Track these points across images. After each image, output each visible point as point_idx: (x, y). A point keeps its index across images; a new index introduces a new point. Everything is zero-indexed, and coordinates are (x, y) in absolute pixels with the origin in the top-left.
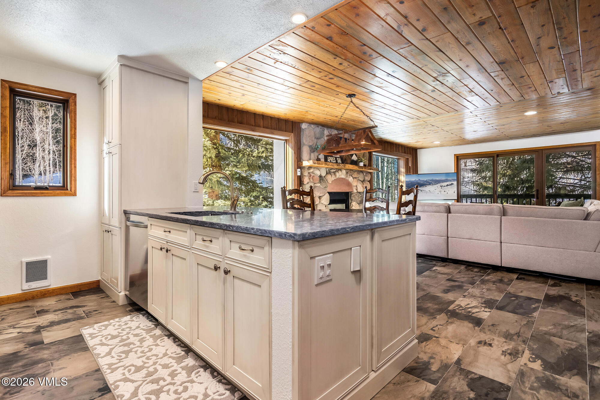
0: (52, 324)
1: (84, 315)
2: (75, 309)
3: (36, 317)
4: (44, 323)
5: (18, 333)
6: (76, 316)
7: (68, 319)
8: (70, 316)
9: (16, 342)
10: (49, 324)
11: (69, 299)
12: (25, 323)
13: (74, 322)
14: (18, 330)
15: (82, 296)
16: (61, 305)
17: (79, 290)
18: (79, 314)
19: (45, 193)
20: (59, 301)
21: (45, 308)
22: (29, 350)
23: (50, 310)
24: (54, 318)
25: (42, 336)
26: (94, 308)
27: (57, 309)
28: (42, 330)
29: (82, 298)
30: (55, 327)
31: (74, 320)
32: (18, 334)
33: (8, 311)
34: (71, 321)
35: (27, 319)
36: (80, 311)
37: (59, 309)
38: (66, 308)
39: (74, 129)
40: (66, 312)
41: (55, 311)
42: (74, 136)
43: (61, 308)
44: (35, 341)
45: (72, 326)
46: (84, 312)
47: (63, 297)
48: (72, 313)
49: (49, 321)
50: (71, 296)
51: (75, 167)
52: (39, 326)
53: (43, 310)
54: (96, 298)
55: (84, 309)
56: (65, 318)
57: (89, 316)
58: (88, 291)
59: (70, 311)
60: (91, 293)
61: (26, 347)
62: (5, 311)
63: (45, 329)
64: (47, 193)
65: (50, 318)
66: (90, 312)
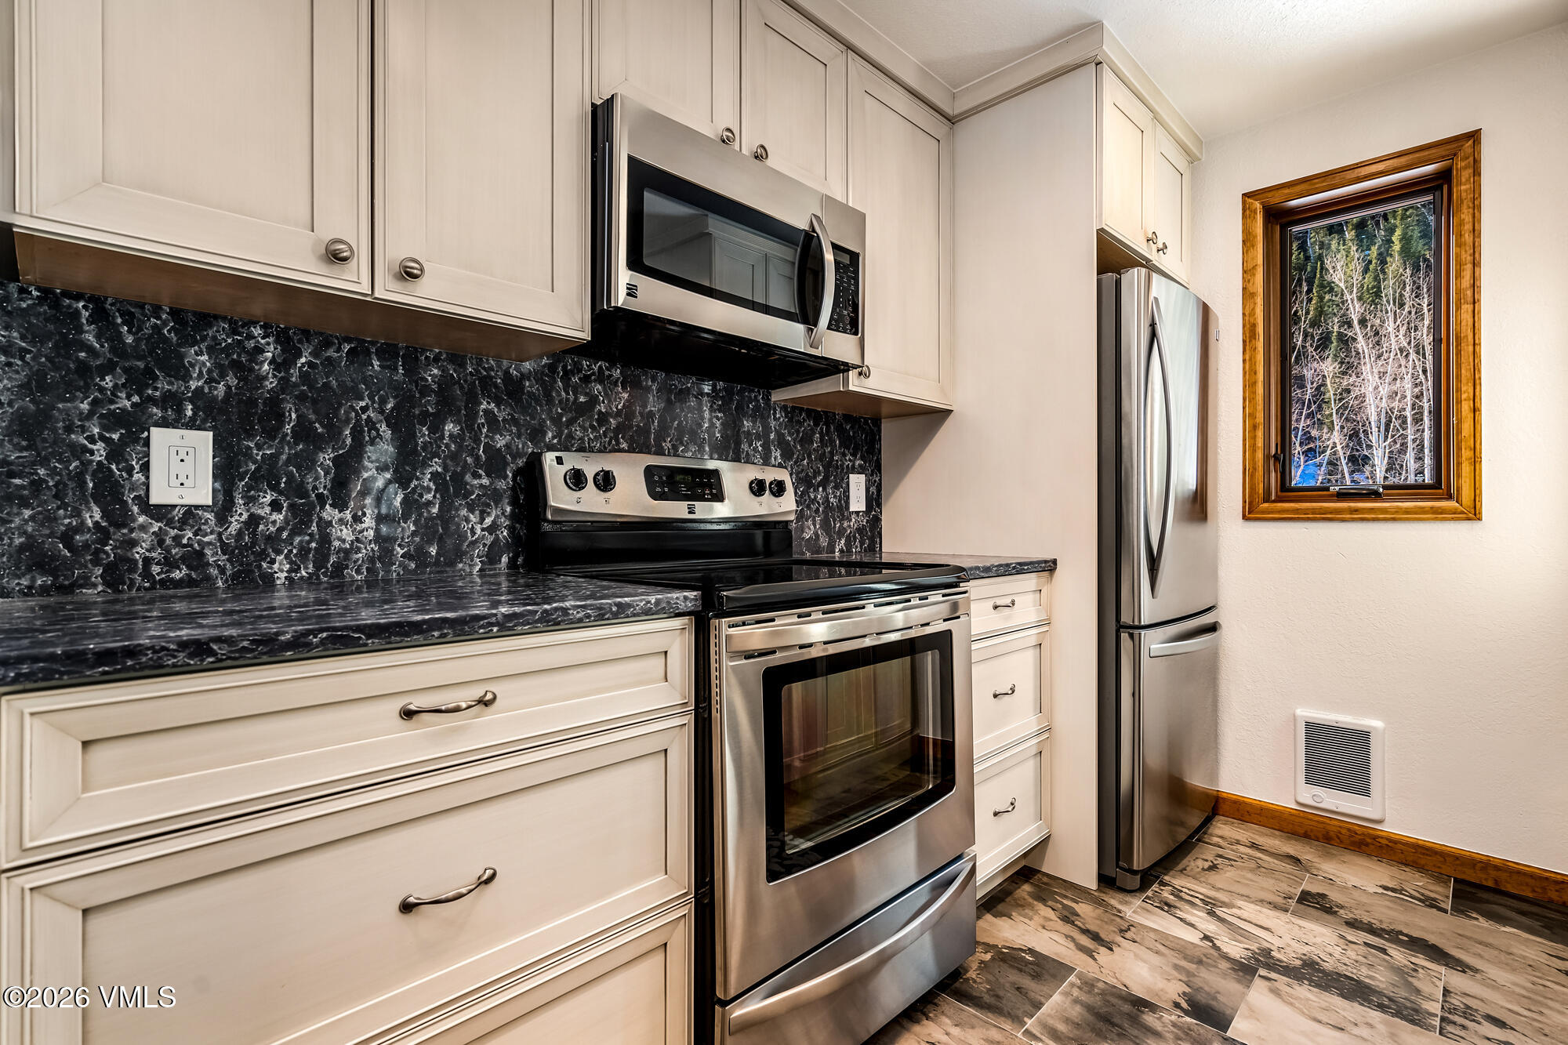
0: (1310, 972)
1: (1435, 1007)
2: (1421, 960)
3: (1286, 911)
4: (1288, 950)
5: (1206, 938)
6: (1401, 993)
7: (1368, 987)
8: (1380, 978)
9: (1176, 967)
10: (1298, 963)
11: (1431, 903)
12: (1245, 915)
13: (1375, 1016)
14: (1211, 927)
15: (1490, 916)
16: (1385, 914)
17: (1490, 884)
18: (1418, 991)
19: (1364, 509)
20: (1393, 890)
21: (1334, 896)
22: (1174, 1025)
23: (1342, 911)
24: (1329, 949)
25: (1244, 995)
26: (1498, 1003)
27: (1366, 919)
28: (1262, 972)
29: (1483, 922)
30: (1304, 992)
31: (1381, 1007)
32: (1201, 944)
33: (1242, 849)
34: (1370, 1002)
35: (1261, 902)
36: (1433, 980)
37: (1370, 924)
38: (1394, 936)
39: (1469, 266)
40: (1384, 951)
41: (1353, 924)
42: (1469, 293)
43: (1377, 924)
44: (1215, 999)
45: (1356, 1031)
46: (1446, 992)
47: (1417, 882)
48: (1398, 970)
49: (1306, 949)
50: (1444, 894)
51: (1475, 410)
52: (1267, 952)
53: (1323, 896)
54: (1544, 958)
55: (1458, 981)
56: (1363, 974)
57: (1450, 1028)
58: (1525, 907)
59: (1399, 955)
60: (1537, 925)
61: (1177, 1005)
62: (1238, 842)
63: (1273, 975)
64: (1372, 510)
65: (1318, 940)
66: (1468, 1013)
